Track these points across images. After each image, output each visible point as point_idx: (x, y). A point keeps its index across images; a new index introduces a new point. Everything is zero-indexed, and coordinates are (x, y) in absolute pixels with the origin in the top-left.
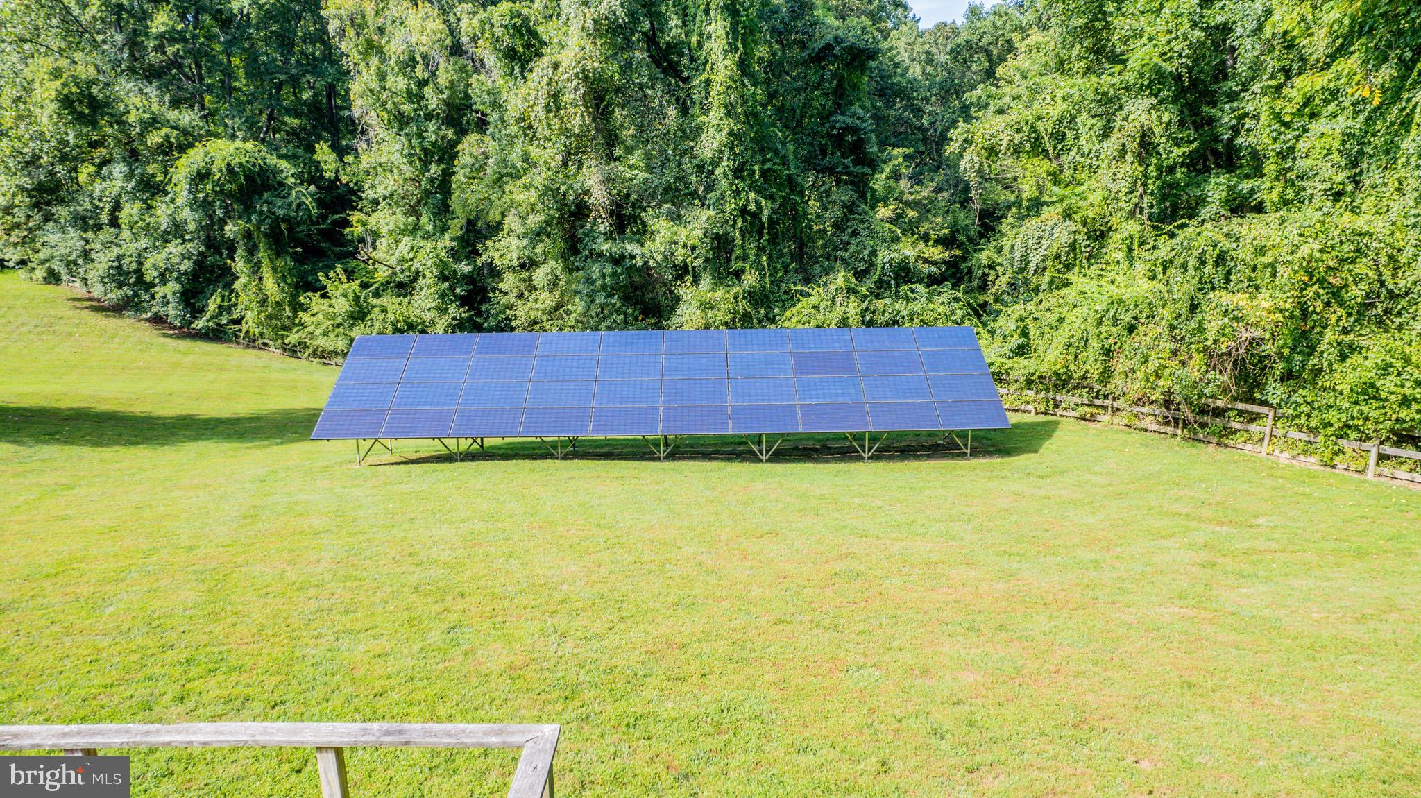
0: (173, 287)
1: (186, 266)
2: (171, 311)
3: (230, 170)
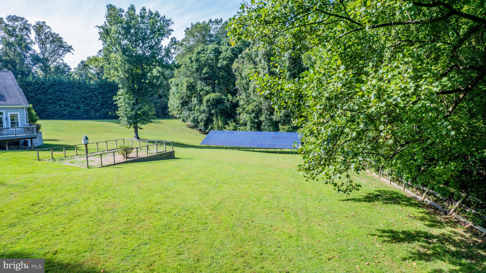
0: (203, 123)
1: (205, 119)
2: (202, 128)
3: (213, 99)
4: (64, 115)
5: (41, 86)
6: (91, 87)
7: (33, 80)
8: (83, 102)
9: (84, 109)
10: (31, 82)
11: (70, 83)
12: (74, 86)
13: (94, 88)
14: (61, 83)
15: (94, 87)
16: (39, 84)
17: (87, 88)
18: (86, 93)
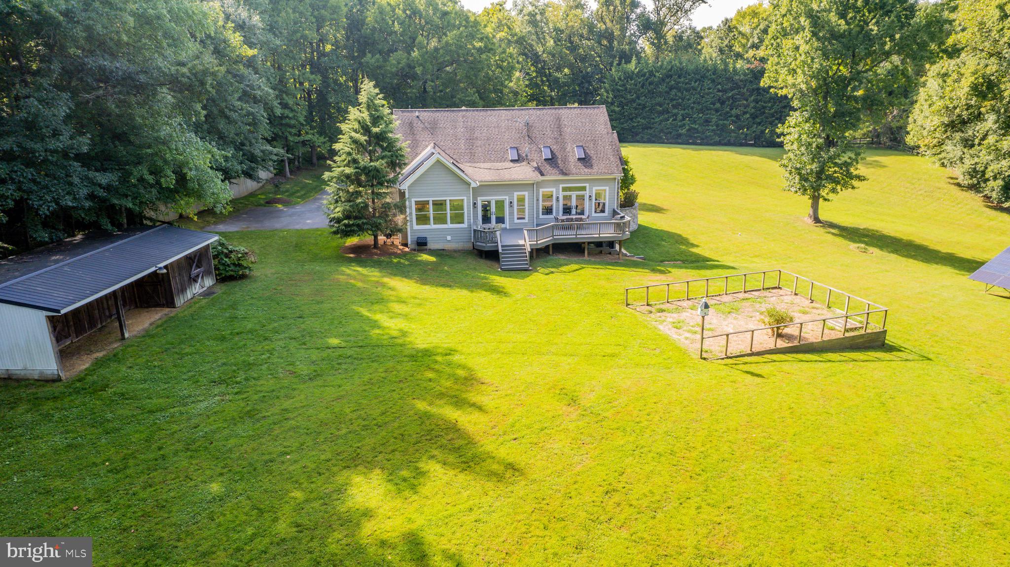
0: (999, 183)
2: (994, 195)
4: (679, 135)
5: (647, 79)
6: (737, 77)
7: (636, 68)
8: (717, 111)
9: (717, 126)
10: (633, 72)
11: (697, 71)
12: (704, 77)
13: (741, 81)
14: (681, 72)
15: (742, 77)
16: (644, 75)
17: (730, 79)
18: (724, 91)
